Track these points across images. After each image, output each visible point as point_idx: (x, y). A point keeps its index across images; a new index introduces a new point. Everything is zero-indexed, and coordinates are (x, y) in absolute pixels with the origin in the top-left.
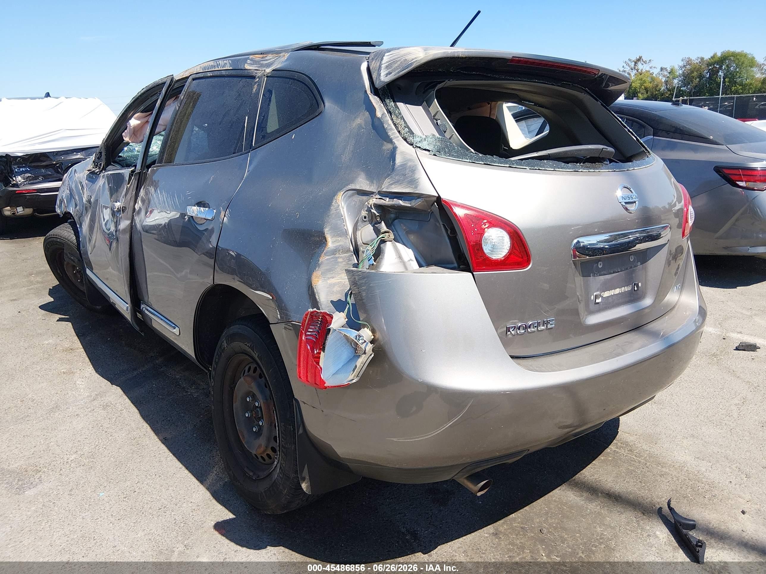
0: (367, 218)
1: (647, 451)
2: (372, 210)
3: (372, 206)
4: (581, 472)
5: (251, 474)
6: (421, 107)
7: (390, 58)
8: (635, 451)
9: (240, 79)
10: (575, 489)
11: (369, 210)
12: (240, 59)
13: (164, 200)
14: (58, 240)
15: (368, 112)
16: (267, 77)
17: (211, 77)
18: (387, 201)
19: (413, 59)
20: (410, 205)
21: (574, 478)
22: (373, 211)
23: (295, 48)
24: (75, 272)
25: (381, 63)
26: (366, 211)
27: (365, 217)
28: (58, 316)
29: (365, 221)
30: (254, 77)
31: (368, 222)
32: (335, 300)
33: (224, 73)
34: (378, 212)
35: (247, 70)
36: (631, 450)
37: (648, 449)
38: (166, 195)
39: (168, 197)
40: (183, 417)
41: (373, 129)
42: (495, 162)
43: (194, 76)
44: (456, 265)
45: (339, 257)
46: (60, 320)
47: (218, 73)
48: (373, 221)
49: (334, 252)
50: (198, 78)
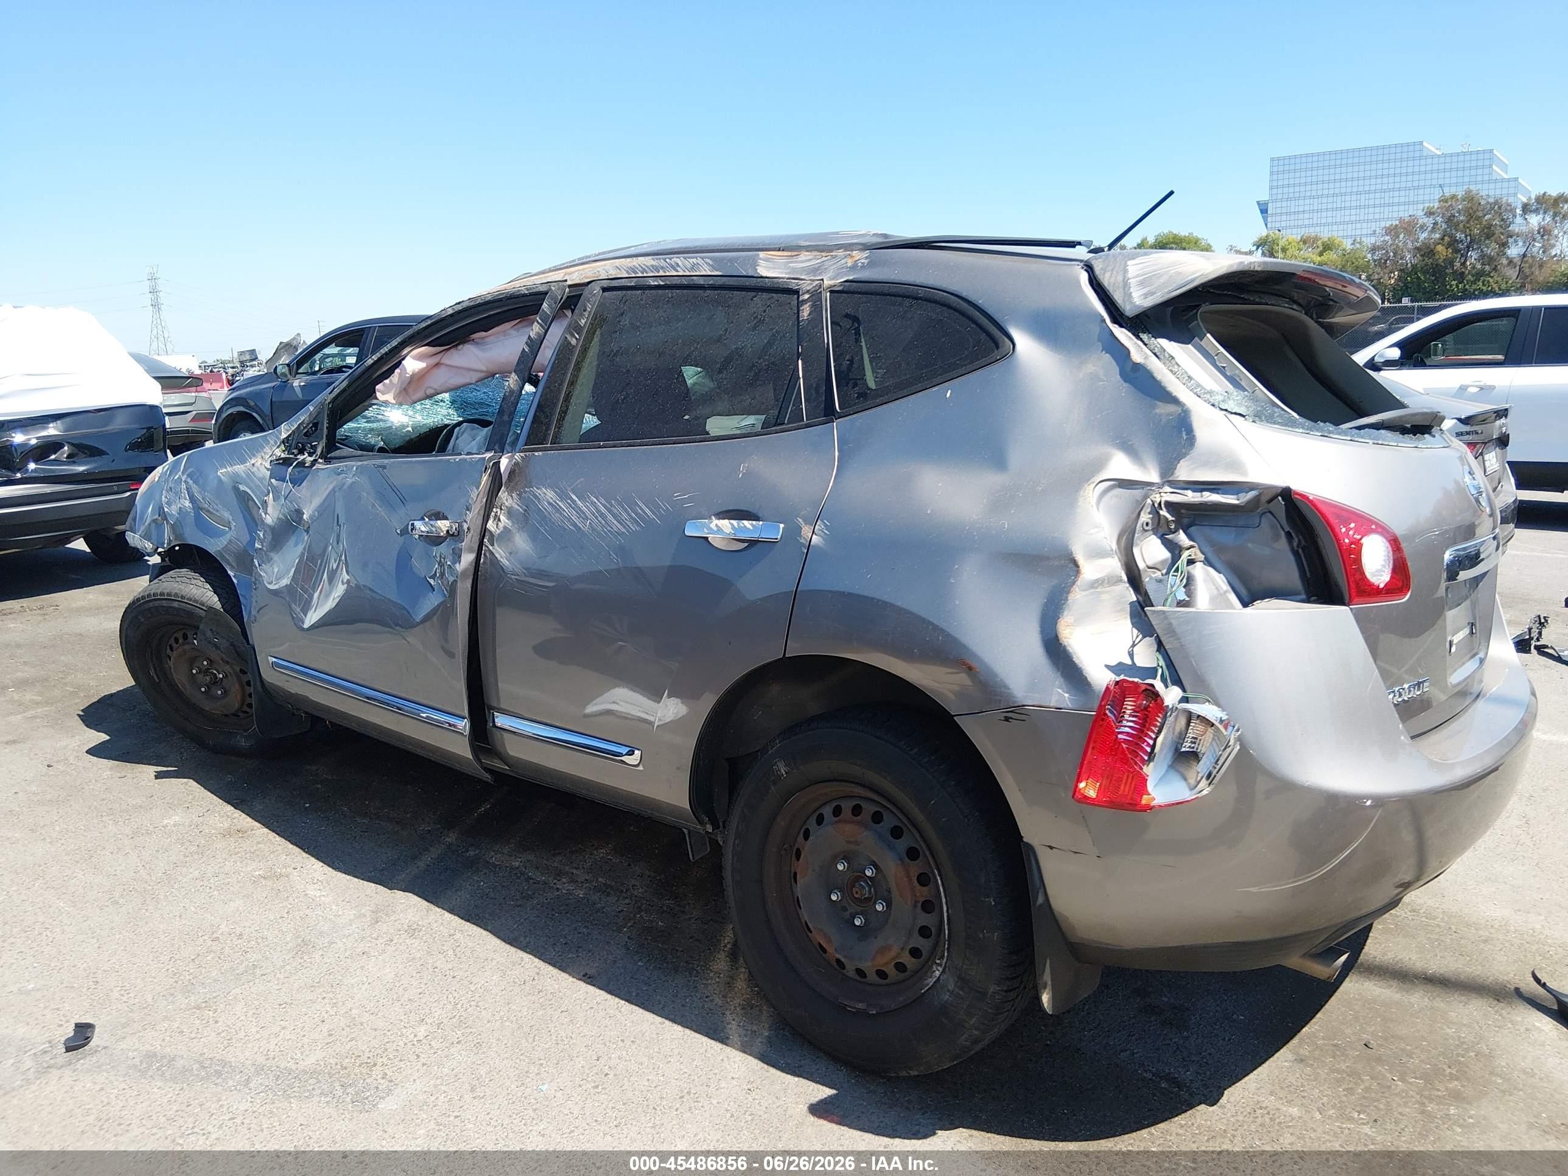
0: (1150, 525)
1: (1438, 908)
2: (1161, 512)
3: (1163, 506)
4: (1364, 951)
5: (861, 1006)
6: (1190, 346)
7: (1143, 268)
8: (1422, 911)
9: (754, 294)
10: (1371, 977)
11: (1155, 511)
12: (738, 258)
13: (598, 511)
14: (176, 604)
15: (1108, 355)
16: (832, 292)
17: (658, 287)
18: (1191, 497)
19: (1193, 274)
20: (1236, 502)
21: (1359, 961)
22: (1164, 512)
23: (877, 244)
24: (194, 671)
25: (1125, 277)
26: (1150, 513)
27: (1147, 524)
28: (151, 770)
29: (1146, 531)
30: (796, 292)
31: (1151, 532)
32: (1113, 663)
33: (701, 281)
34: (1172, 516)
35: (762, 277)
36: (1414, 911)
37: (1437, 905)
38: (603, 501)
39: (612, 505)
40: (589, 934)
41: (1125, 381)
42: (1330, 432)
43: (606, 284)
44: (1304, 597)
45: (1102, 593)
46: (159, 776)
47: (685, 281)
48: (1161, 529)
49: (1095, 584)
50: (611, 287)
